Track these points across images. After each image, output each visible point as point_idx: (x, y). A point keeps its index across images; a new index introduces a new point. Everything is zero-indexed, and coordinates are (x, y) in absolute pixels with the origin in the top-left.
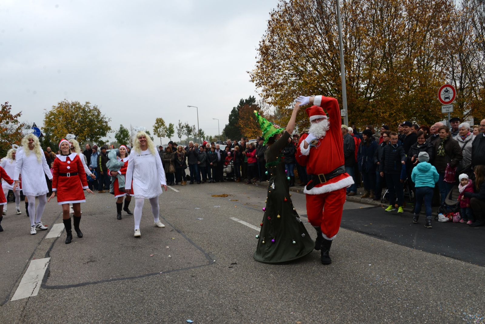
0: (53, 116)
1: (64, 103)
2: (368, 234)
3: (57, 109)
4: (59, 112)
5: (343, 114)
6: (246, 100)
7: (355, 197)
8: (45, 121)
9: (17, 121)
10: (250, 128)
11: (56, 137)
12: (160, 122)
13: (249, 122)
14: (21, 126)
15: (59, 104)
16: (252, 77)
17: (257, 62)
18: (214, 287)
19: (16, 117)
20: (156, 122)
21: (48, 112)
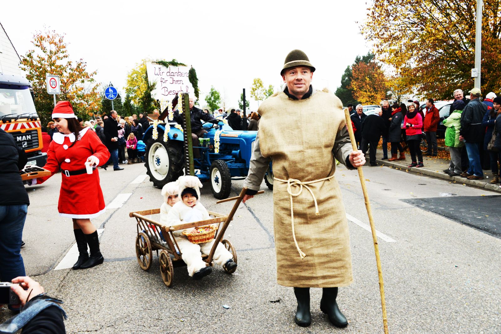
0: (135, 75)
2: (477, 228)
3: (140, 66)
5: (474, 75)
6: (364, 57)
7: (477, 182)
8: (127, 80)
9: (92, 80)
10: (366, 91)
12: (258, 83)
13: (364, 84)
14: (98, 86)
15: (142, 60)
16: (362, 28)
17: (368, 9)
18: (266, 273)
19: (92, 75)
20: (253, 83)
21: (130, 71)
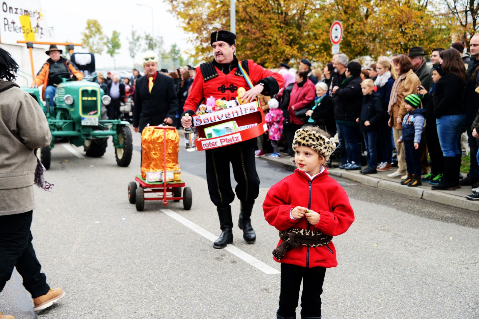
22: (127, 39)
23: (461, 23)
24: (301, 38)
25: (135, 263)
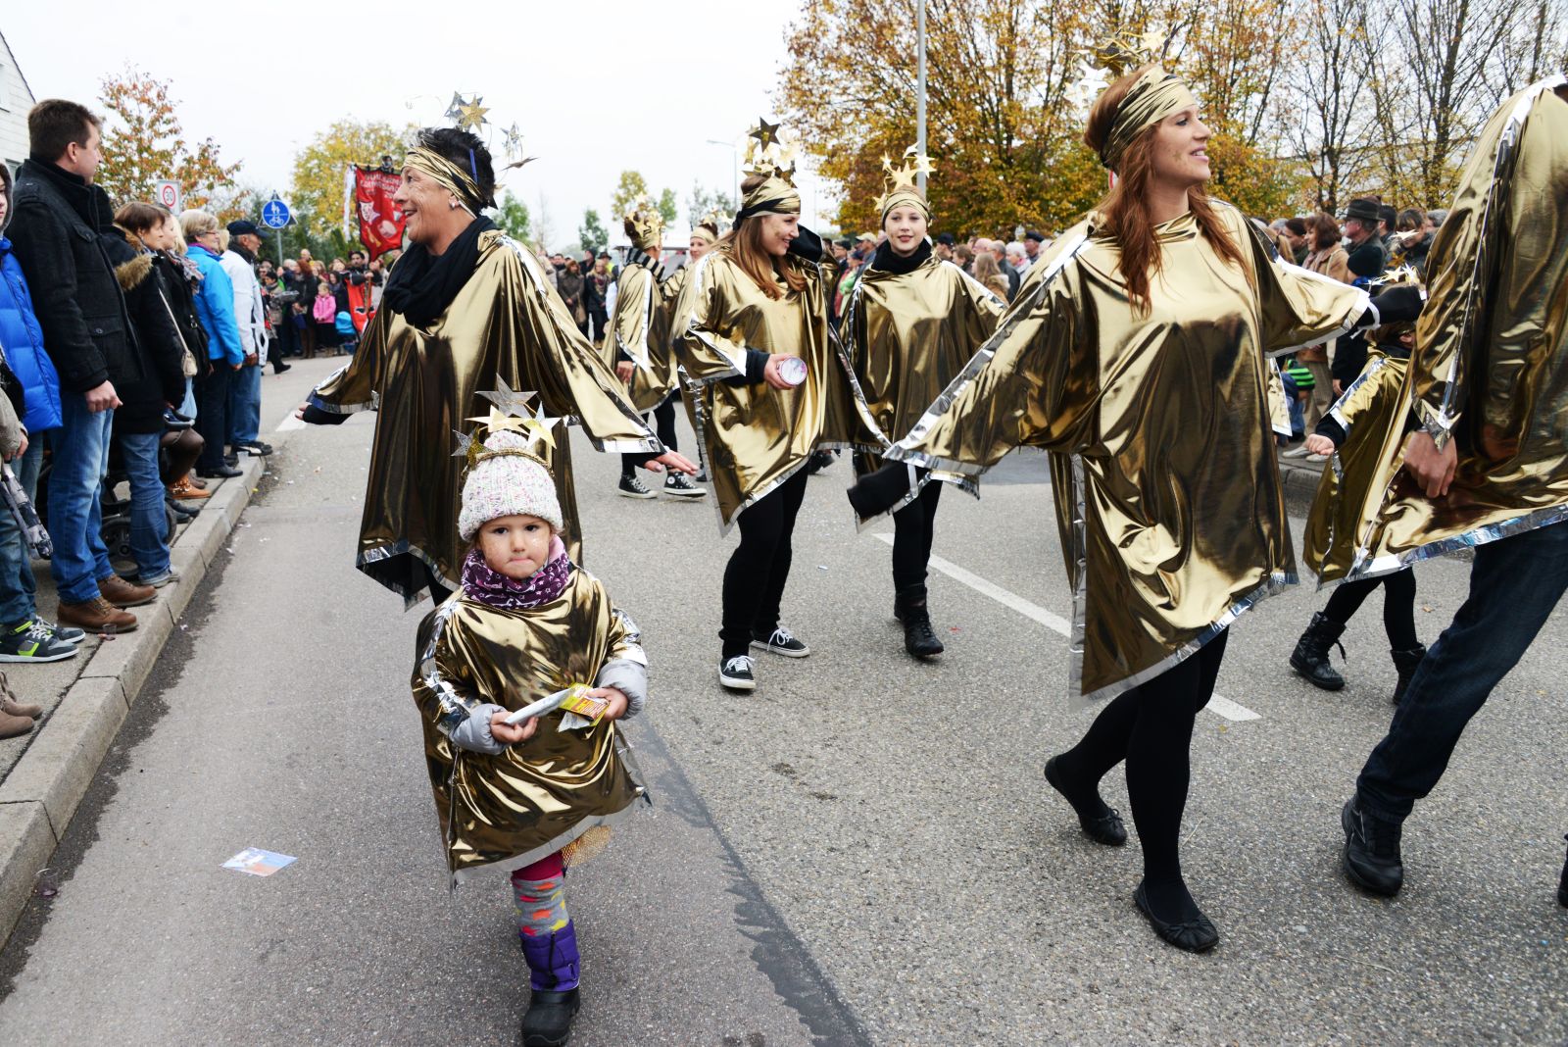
0: (316, 161)
1: (347, 125)
3: (327, 141)
4: (333, 149)
8: (296, 174)
9: (232, 183)
11: (323, 219)
12: (632, 183)
14: (242, 195)
15: (333, 126)
19: (229, 172)
20: (621, 183)
21: (302, 150)
22: (687, 202)
23: (1314, 173)
24: (1043, 187)
25: (893, 682)
